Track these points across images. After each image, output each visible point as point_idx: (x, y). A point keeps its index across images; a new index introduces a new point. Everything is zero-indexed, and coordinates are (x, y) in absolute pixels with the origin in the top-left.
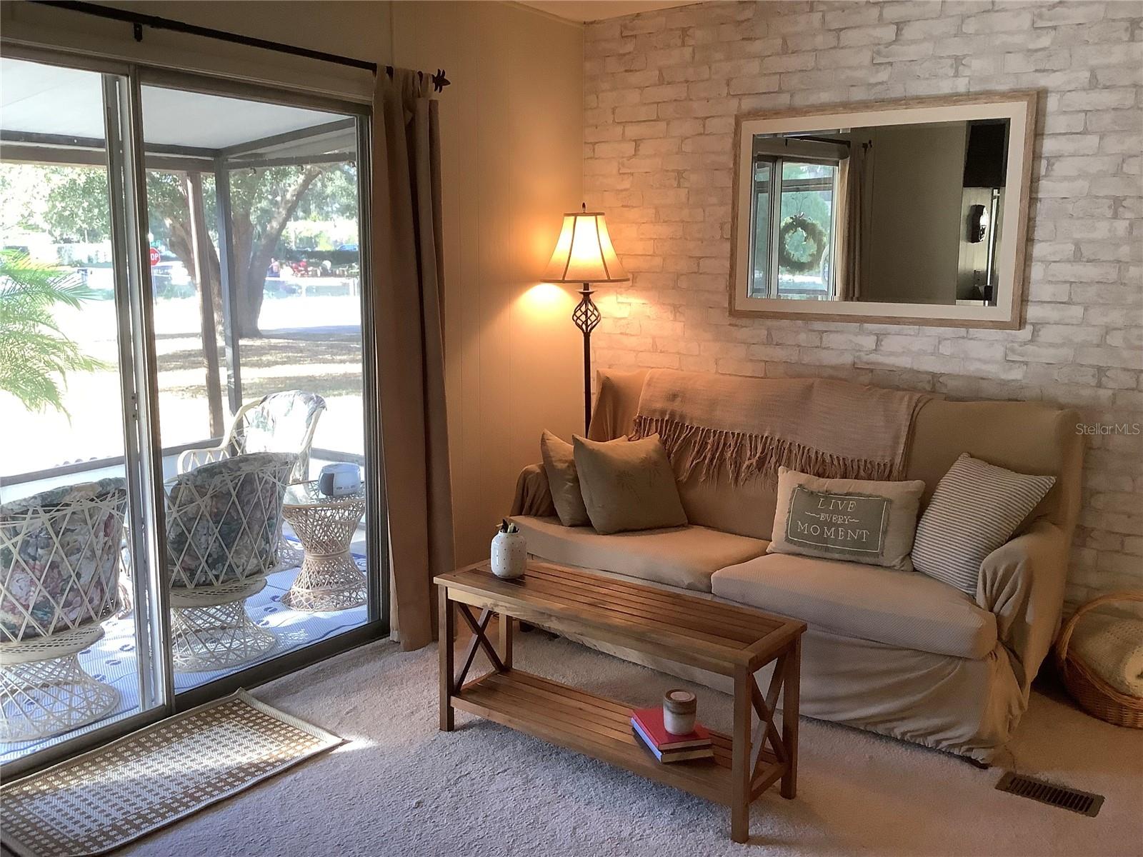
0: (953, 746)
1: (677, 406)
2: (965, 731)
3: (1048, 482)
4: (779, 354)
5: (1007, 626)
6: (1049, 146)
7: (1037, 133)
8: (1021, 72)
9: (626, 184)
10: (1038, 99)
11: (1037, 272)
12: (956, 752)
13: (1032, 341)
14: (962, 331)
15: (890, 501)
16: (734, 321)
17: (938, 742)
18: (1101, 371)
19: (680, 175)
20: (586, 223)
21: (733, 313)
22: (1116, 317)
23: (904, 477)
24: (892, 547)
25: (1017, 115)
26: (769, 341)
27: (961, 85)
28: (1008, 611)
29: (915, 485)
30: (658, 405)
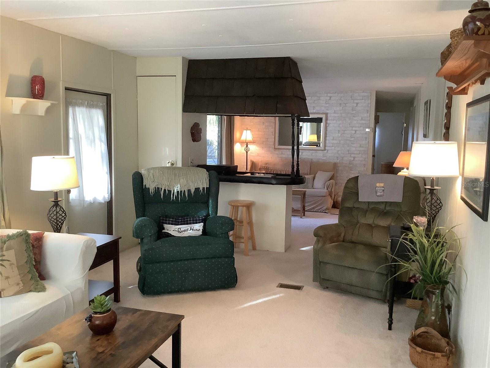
0: (323, 211)
1: (267, 166)
2: (325, 208)
3: (332, 173)
4: (284, 156)
5: (330, 192)
6: (328, 122)
7: (327, 120)
8: (324, 110)
9: (252, 124)
10: (326, 114)
11: (327, 142)
12: (323, 212)
13: (327, 153)
14: (316, 151)
15: (309, 178)
16: (275, 150)
17: (321, 210)
18: (337, 157)
19: (263, 123)
20: (249, 132)
21: (275, 148)
22: (339, 149)
23: (310, 174)
24: (310, 185)
25: (323, 116)
26: (282, 154)
27: (315, 111)
28: (330, 190)
29: (313, 176)
30: (264, 166)
